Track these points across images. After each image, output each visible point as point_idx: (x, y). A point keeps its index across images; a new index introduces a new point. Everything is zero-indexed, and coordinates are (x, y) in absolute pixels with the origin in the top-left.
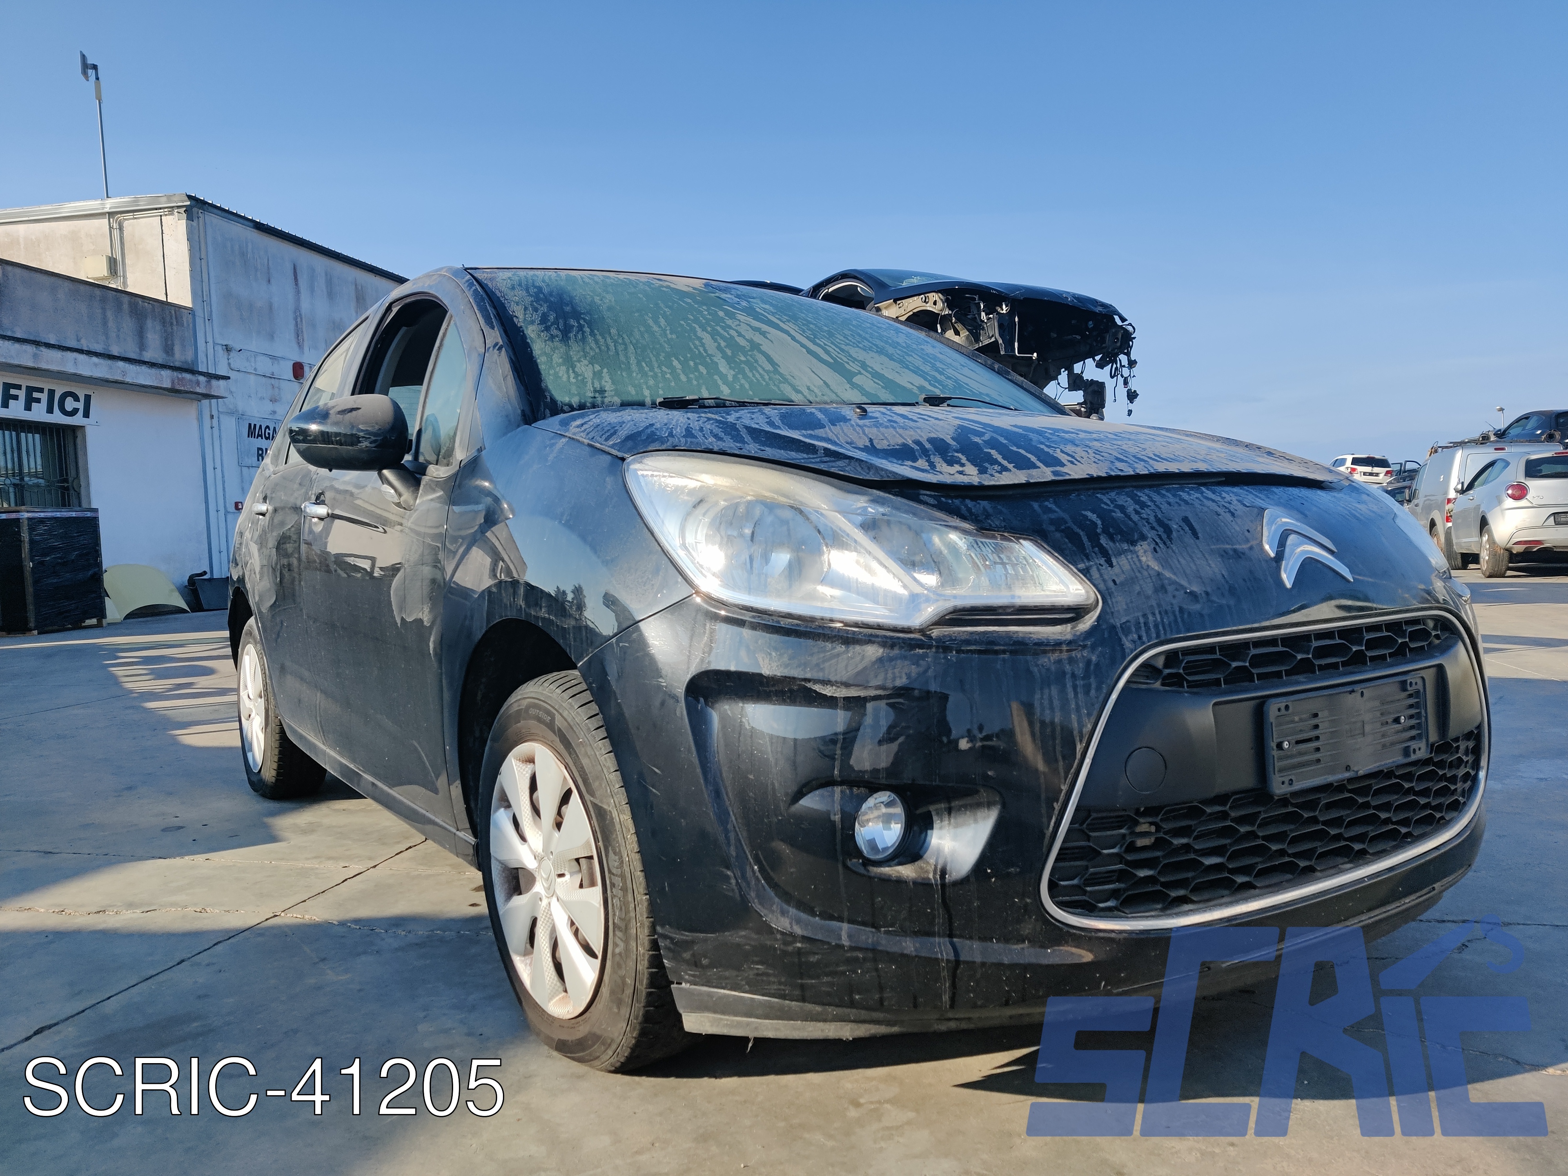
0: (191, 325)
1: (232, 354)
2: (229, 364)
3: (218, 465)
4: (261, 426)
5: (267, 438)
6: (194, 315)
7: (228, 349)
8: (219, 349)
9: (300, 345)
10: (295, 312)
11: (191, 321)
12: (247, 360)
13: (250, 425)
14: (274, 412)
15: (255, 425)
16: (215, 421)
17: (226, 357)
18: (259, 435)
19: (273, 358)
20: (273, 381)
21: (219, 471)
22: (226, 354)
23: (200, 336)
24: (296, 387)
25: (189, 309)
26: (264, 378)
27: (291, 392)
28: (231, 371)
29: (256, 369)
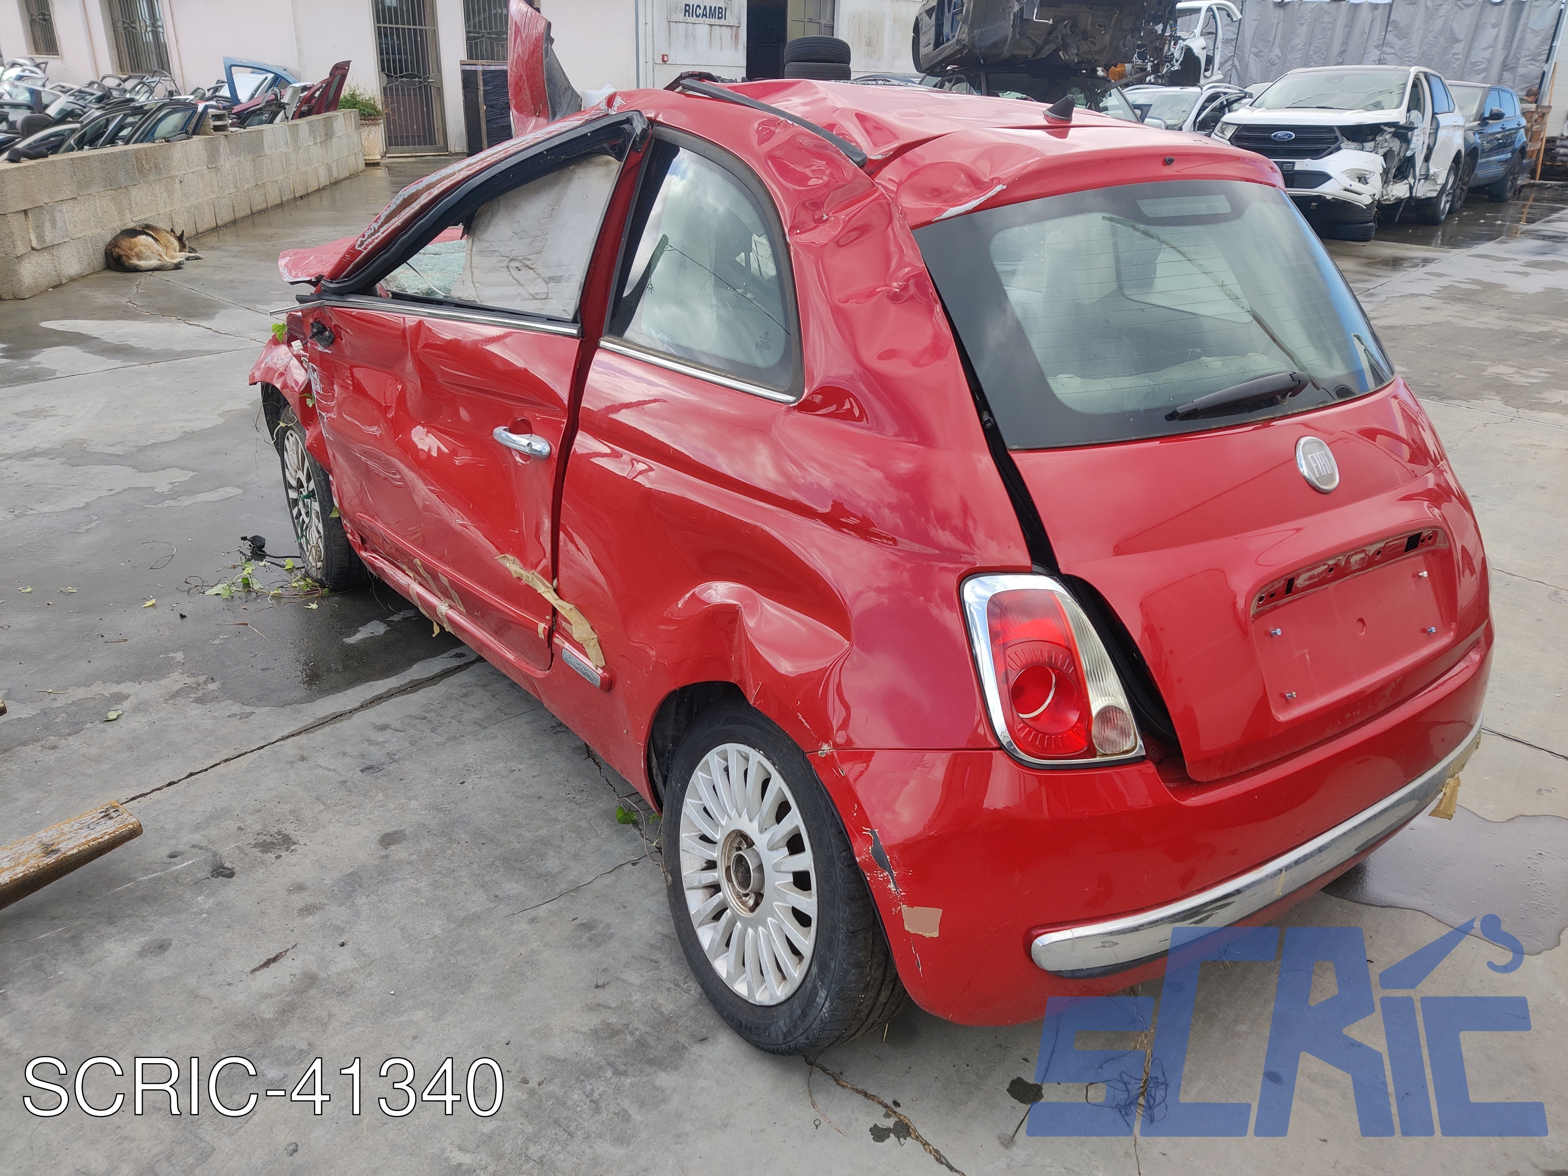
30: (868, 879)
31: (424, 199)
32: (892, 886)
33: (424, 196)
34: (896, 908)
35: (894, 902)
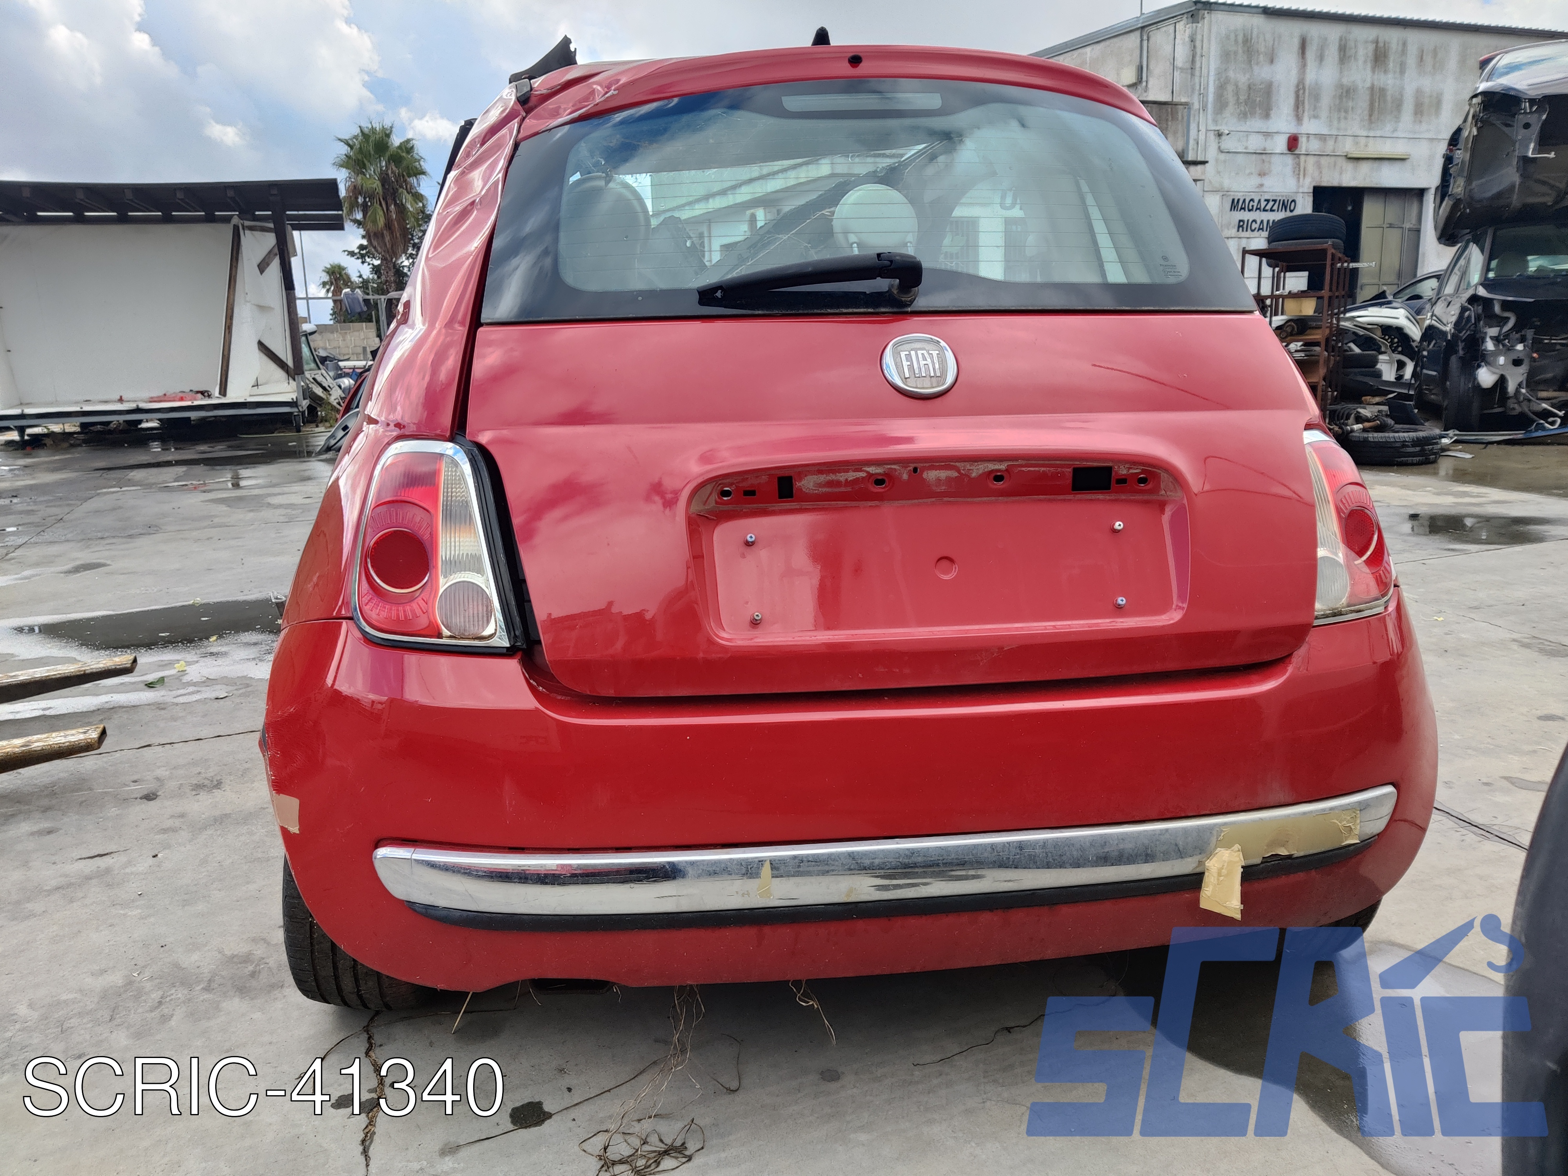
0: (1185, 118)
1: (1224, 137)
2: (1219, 147)
4: (1244, 200)
5: (1249, 210)
6: (1189, 109)
7: (1220, 135)
8: (1211, 136)
9: (1299, 118)
10: (1297, 86)
11: (1185, 114)
12: (1239, 140)
13: (1233, 200)
14: (1262, 185)
15: (1238, 200)
17: (1217, 141)
18: (1241, 209)
19: (1267, 134)
20: (1264, 156)
22: (1217, 138)
23: (1193, 126)
24: (1289, 160)
25: (1186, 104)
26: (1254, 155)
27: (1283, 165)
28: (1220, 154)
29: (1246, 148)
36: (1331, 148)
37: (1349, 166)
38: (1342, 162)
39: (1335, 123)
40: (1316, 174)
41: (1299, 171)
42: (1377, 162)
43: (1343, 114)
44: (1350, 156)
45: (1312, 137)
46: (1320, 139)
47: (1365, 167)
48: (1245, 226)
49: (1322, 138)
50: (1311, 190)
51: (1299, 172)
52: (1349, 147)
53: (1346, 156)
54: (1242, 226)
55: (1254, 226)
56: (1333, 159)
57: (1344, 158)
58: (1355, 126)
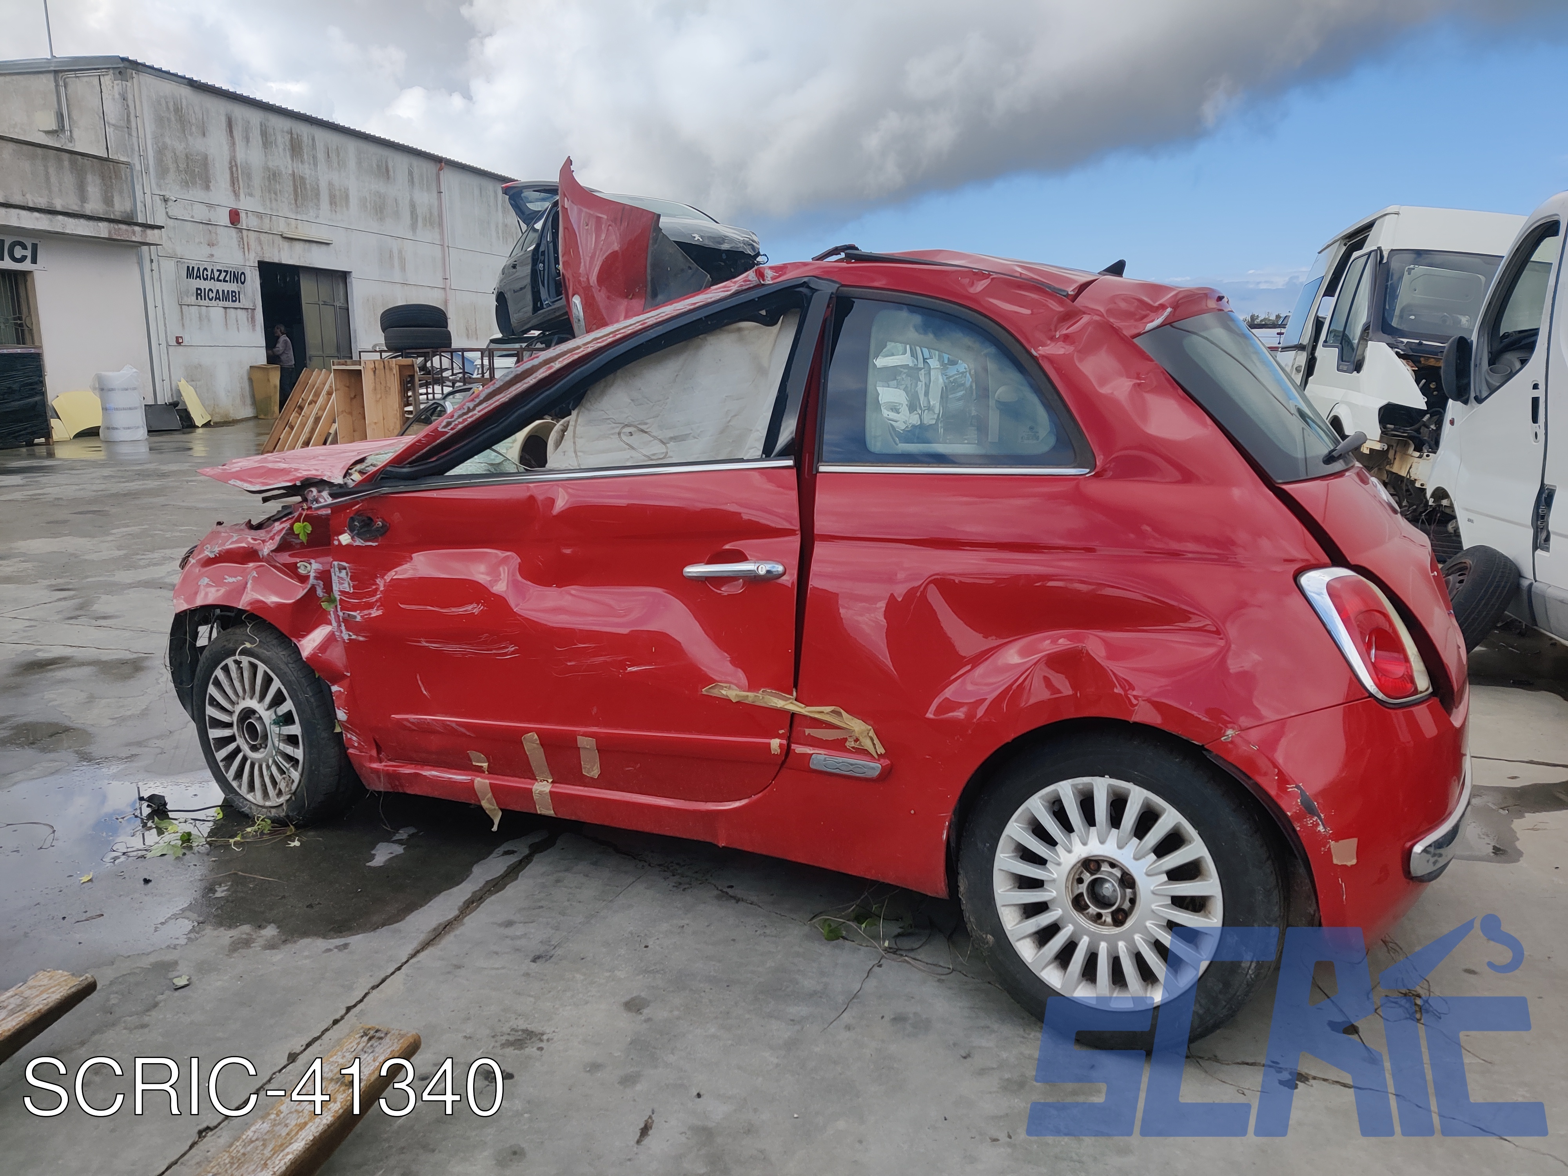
0: (129, 179)
1: (170, 203)
2: (167, 213)
3: (159, 304)
4: (199, 268)
5: (205, 279)
6: (132, 169)
7: (166, 200)
8: (158, 200)
9: (236, 195)
10: (230, 163)
11: (129, 174)
12: (185, 208)
13: (188, 267)
14: (212, 255)
15: (193, 268)
16: (155, 265)
17: (164, 206)
18: (197, 277)
19: (210, 206)
20: (210, 227)
21: (160, 309)
22: (164, 203)
23: (138, 188)
24: (233, 232)
25: (127, 164)
26: (201, 225)
27: (228, 236)
28: (168, 219)
29: (192, 217)
30: (1298, 829)
31: (541, 374)
32: (1321, 828)
33: (541, 370)
34: (1325, 847)
35: (1323, 841)
36: (268, 226)
37: (286, 245)
38: (279, 240)
39: (268, 203)
40: (259, 249)
41: (243, 244)
42: (307, 244)
43: (273, 196)
44: (285, 235)
45: (250, 214)
46: (258, 216)
47: (298, 246)
48: (203, 294)
49: (260, 216)
50: (257, 265)
51: (243, 246)
52: (281, 227)
53: (281, 235)
54: (200, 294)
55: (211, 295)
56: (271, 236)
57: (279, 236)
58: (284, 208)
